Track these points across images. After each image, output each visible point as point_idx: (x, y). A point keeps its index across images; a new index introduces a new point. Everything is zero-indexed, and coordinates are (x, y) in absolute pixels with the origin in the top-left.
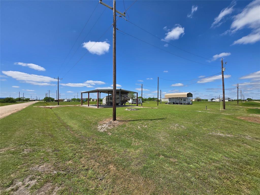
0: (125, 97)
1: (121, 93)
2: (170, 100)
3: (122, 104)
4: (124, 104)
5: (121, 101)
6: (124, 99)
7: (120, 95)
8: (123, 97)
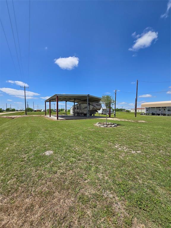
0: (94, 106)
1: (89, 101)
2: (147, 110)
3: (91, 115)
4: (93, 115)
5: (89, 111)
6: (93, 108)
7: (88, 104)
8: (92, 105)
